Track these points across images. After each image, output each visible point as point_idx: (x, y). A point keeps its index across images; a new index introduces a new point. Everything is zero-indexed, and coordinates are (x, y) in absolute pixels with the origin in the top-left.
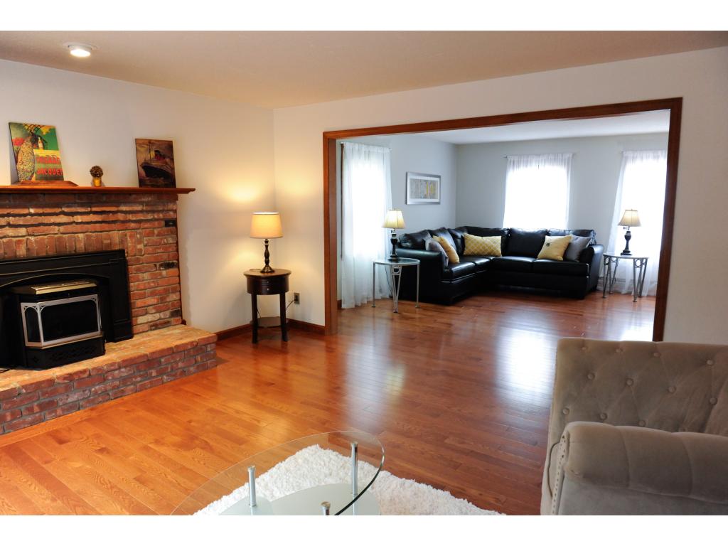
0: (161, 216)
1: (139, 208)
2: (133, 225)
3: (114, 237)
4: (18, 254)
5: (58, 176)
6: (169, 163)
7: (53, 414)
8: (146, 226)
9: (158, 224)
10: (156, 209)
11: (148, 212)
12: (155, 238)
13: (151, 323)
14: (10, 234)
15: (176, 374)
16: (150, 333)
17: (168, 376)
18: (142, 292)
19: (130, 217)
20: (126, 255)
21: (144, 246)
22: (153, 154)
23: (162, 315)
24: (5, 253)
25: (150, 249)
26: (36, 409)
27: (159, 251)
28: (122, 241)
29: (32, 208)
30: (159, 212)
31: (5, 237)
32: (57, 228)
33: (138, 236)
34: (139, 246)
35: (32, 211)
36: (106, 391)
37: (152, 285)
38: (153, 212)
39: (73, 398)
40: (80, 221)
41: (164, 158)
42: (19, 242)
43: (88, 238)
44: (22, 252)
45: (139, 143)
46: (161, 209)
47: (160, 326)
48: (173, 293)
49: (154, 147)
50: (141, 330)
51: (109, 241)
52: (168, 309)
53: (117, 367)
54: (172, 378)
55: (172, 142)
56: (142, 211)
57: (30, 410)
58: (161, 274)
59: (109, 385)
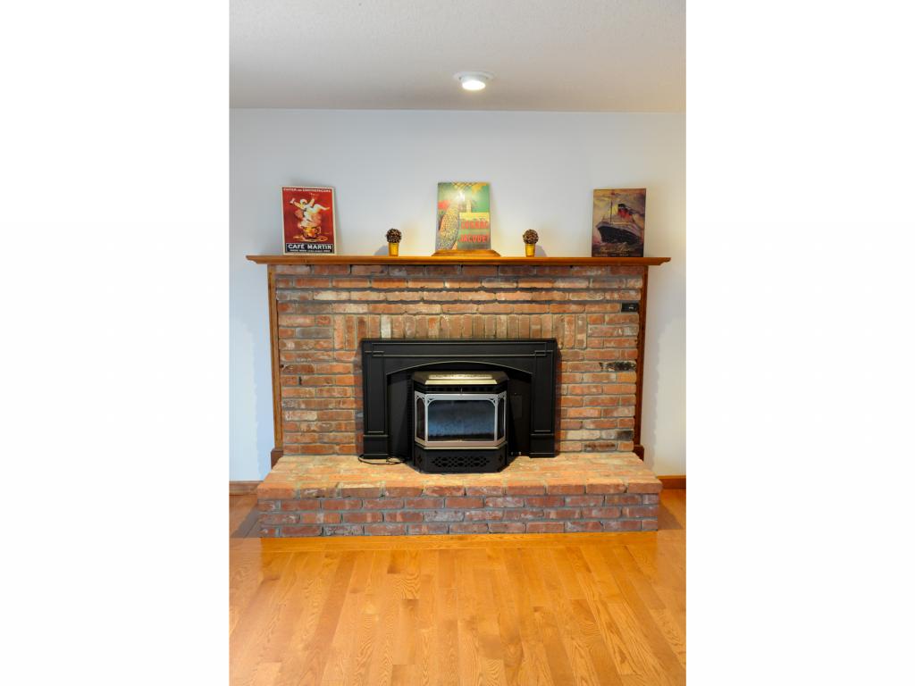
0: (616, 296)
1: (583, 284)
2: (574, 307)
3: (545, 323)
4: (430, 334)
5: (484, 243)
6: (637, 221)
7: (417, 530)
8: (593, 309)
9: (611, 307)
10: (607, 287)
11: (596, 290)
12: (605, 327)
13: (588, 443)
14: (424, 311)
15: (587, 524)
16: (580, 455)
17: (574, 523)
18: (579, 398)
19: (571, 297)
20: (560, 346)
21: (588, 336)
22: (615, 209)
23: (604, 434)
24: (417, 332)
25: (596, 341)
26: (399, 518)
27: (608, 345)
28: (557, 328)
29: (448, 281)
30: (613, 290)
31: (417, 314)
32: (475, 306)
33: (580, 322)
34: (580, 337)
35: (448, 285)
36: (485, 520)
37: (594, 390)
38: (604, 290)
39: (443, 517)
40: (503, 299)
41: (631, 214)
42: (432, 320)
43: (513, 320)
44: (434, 332)
45: (599, 195)
46: (616, 287)
47: (599, 449)
48: (624, 405)
49: (618, 200)
50: (570, 449)
51: (539, 327)
52: (616, 427)
53: (500, 493)
54: (580, 529)
55: (645, 190)
56: (588, 289)
57: (393, 517)
58: (608, 377)
59: (488, 513)
